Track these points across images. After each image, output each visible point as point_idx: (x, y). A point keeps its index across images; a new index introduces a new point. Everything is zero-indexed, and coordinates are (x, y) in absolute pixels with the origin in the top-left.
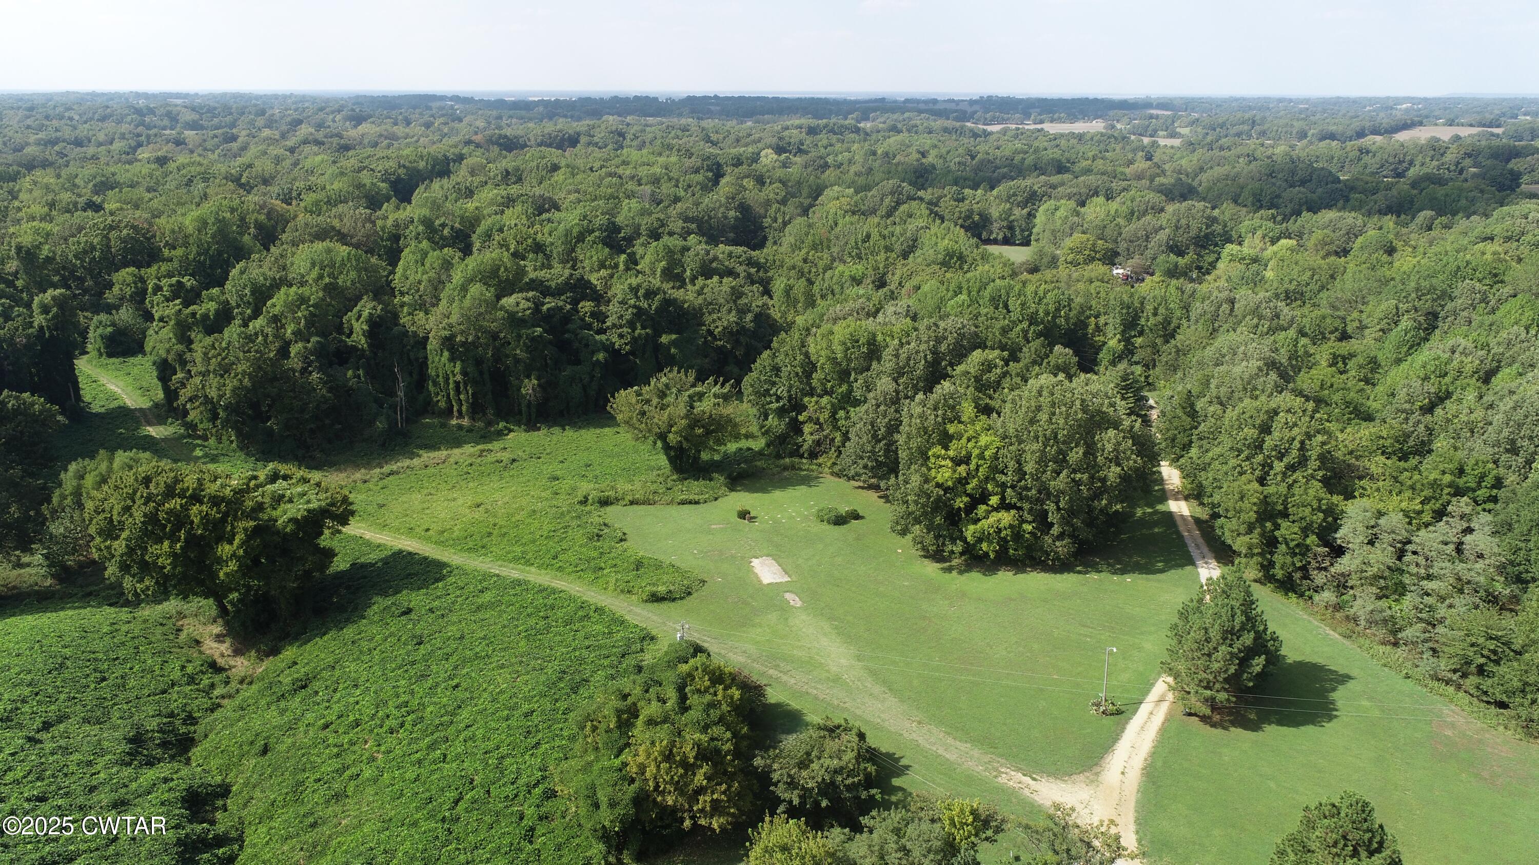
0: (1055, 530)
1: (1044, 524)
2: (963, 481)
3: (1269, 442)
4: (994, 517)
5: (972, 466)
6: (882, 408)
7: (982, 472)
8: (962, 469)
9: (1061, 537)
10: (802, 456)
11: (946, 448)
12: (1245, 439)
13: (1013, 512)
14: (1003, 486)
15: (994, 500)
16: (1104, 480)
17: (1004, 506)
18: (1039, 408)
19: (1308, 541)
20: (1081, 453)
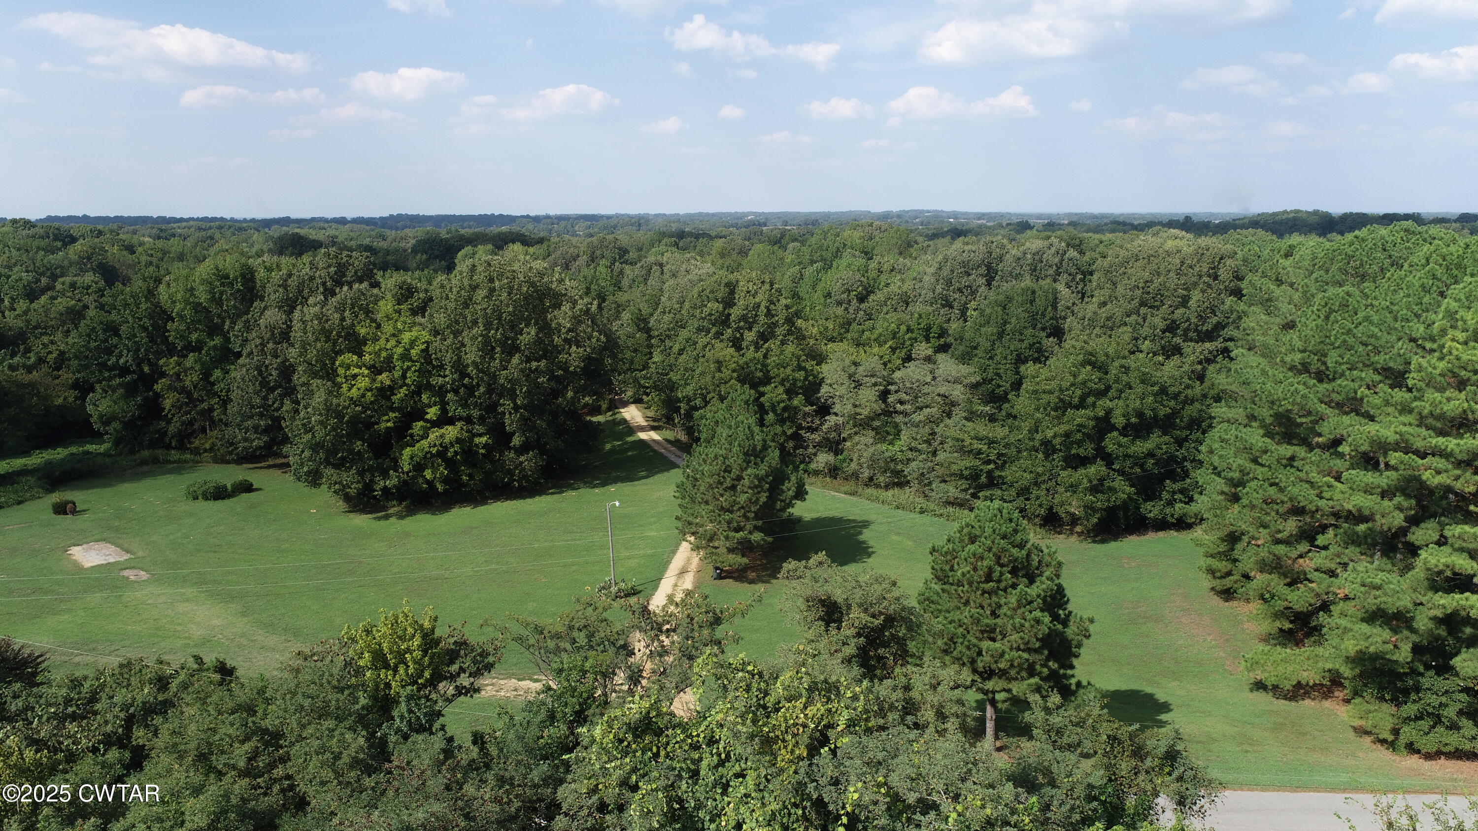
0: (516, 441)
1: (501, 437)
2: (386, 393)
3: (735, 312)
4: (434, 435)
5: (397, 374)
6: (270, 345)
7: (411, 377)
8: (384, 378)
9: (523, 449)
10: (169, 447)
11: (360, 355)
12: (710, 314)
13: (459, 424)
14: (441, 392)
15: (432, 413)
16: (565, 366)
17: (444, 420)
18: (474, 288)
19: (796, 402)
20: (533, 333)
